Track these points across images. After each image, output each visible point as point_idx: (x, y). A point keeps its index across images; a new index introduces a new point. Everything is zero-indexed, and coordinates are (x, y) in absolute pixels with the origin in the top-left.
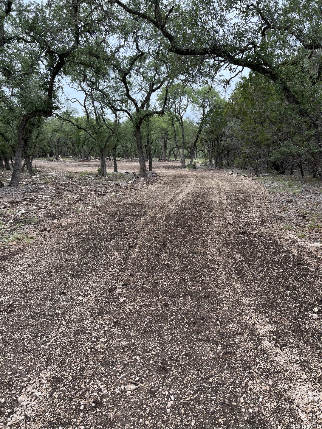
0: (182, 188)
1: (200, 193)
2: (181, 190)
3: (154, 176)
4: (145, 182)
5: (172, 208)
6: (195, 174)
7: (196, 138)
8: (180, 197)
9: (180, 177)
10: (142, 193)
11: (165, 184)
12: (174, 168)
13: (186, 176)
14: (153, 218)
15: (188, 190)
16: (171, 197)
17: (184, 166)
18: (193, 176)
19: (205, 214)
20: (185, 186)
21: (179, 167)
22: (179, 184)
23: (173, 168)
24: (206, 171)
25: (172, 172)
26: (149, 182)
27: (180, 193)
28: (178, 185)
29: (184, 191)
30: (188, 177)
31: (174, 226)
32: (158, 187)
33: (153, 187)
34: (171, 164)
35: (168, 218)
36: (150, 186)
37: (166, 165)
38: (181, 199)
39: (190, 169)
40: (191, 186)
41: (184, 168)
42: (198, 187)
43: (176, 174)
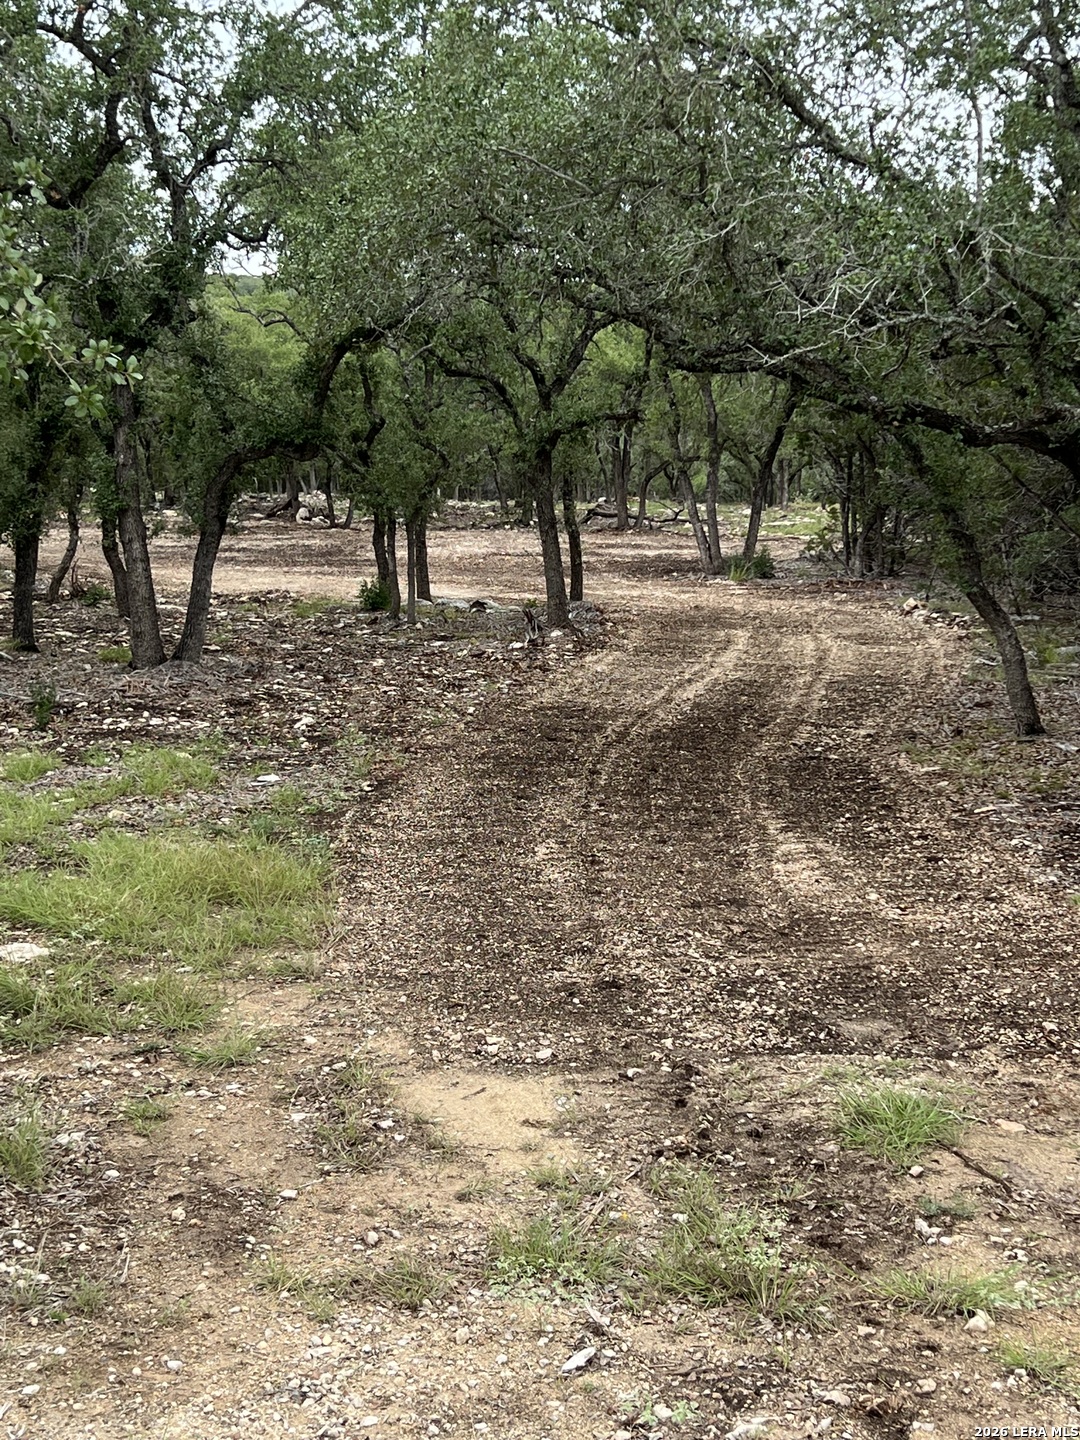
0: (697, 668)
1: (751, 684)
2: (695, 674)
3: (591, 621)
4: (570, 646)
5: (665, 718)
6: (761, 606)
7: (772, 439)
8: (690, 693)
9: (693, 623)
10: (569, 680)
11: (637, 651)
12: (668, 572)
13: (718, 619)
14: (622, 736)
15: (716, 672)
16: (661, 693)
17: (717, 566)
18: (744, 620)
19: (747, 730)
20: (709, 659)
21: (692, 567)
22: (688, 652)
23: (667, 569)
24: (814, 591)
25: (660, 595)
26: (583, 647)
27: (689, 681)
28: (684, 655)
29: (703, 677)
30: (724, 626)
31: (672, 747)
32: (617, 663)
33: (599, 662)
34: (652, 548)
35: (657, 736)
36: (589, 658)
37: (631, 552)
38: (691, 697)
39: (741, 583)
40: (729, 658)
41: (716, 574)
42: (750, 665)
43: (677, 606)
